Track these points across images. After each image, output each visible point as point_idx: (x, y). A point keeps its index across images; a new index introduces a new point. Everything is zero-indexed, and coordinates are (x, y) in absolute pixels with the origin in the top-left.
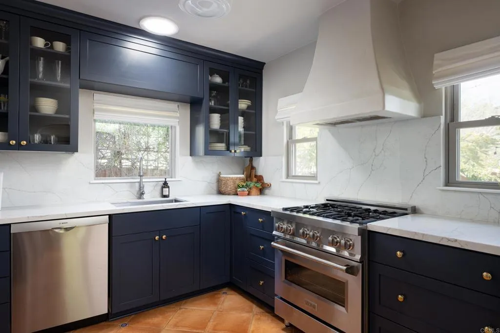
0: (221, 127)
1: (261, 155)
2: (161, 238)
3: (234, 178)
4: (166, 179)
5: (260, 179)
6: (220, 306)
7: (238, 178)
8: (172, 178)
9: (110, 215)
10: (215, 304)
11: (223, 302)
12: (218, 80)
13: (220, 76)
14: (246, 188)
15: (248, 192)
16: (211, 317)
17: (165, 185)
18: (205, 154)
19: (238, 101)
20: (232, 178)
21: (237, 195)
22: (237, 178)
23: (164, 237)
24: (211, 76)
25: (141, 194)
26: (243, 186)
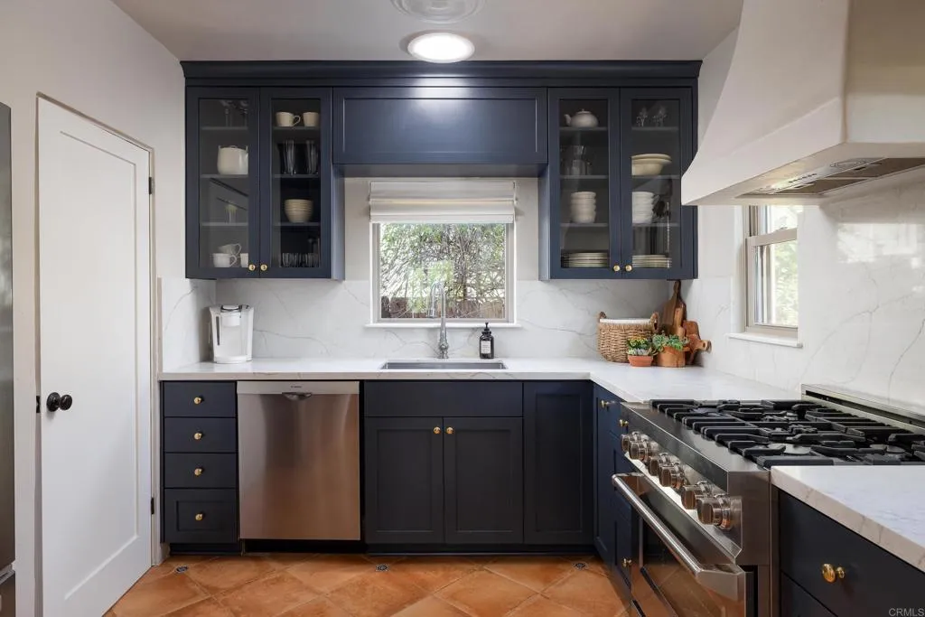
0: (597, 220)
1: (694, 275)
2: (443, 431)
3: (624, 325)
4: (487, 324)
5: (691, 329)
6: (552, 587)
7: (633, 325)
8: (508, 322)
9: (362, 382)
10: (547, 581)
11: (564, 583)
12: (586, 120)
13: (594, 113)
14: (646, 349)
15: (651, 358)
16: (521, 602)
17: (487, 334)
18: (551, 278)
19: (631, 159)
20: (619, 327)
21: (627, 362)
22: (630, 327)
23: (450, 430)
24: (571, 116)
25: (443, 350)
26: (639, 343)
